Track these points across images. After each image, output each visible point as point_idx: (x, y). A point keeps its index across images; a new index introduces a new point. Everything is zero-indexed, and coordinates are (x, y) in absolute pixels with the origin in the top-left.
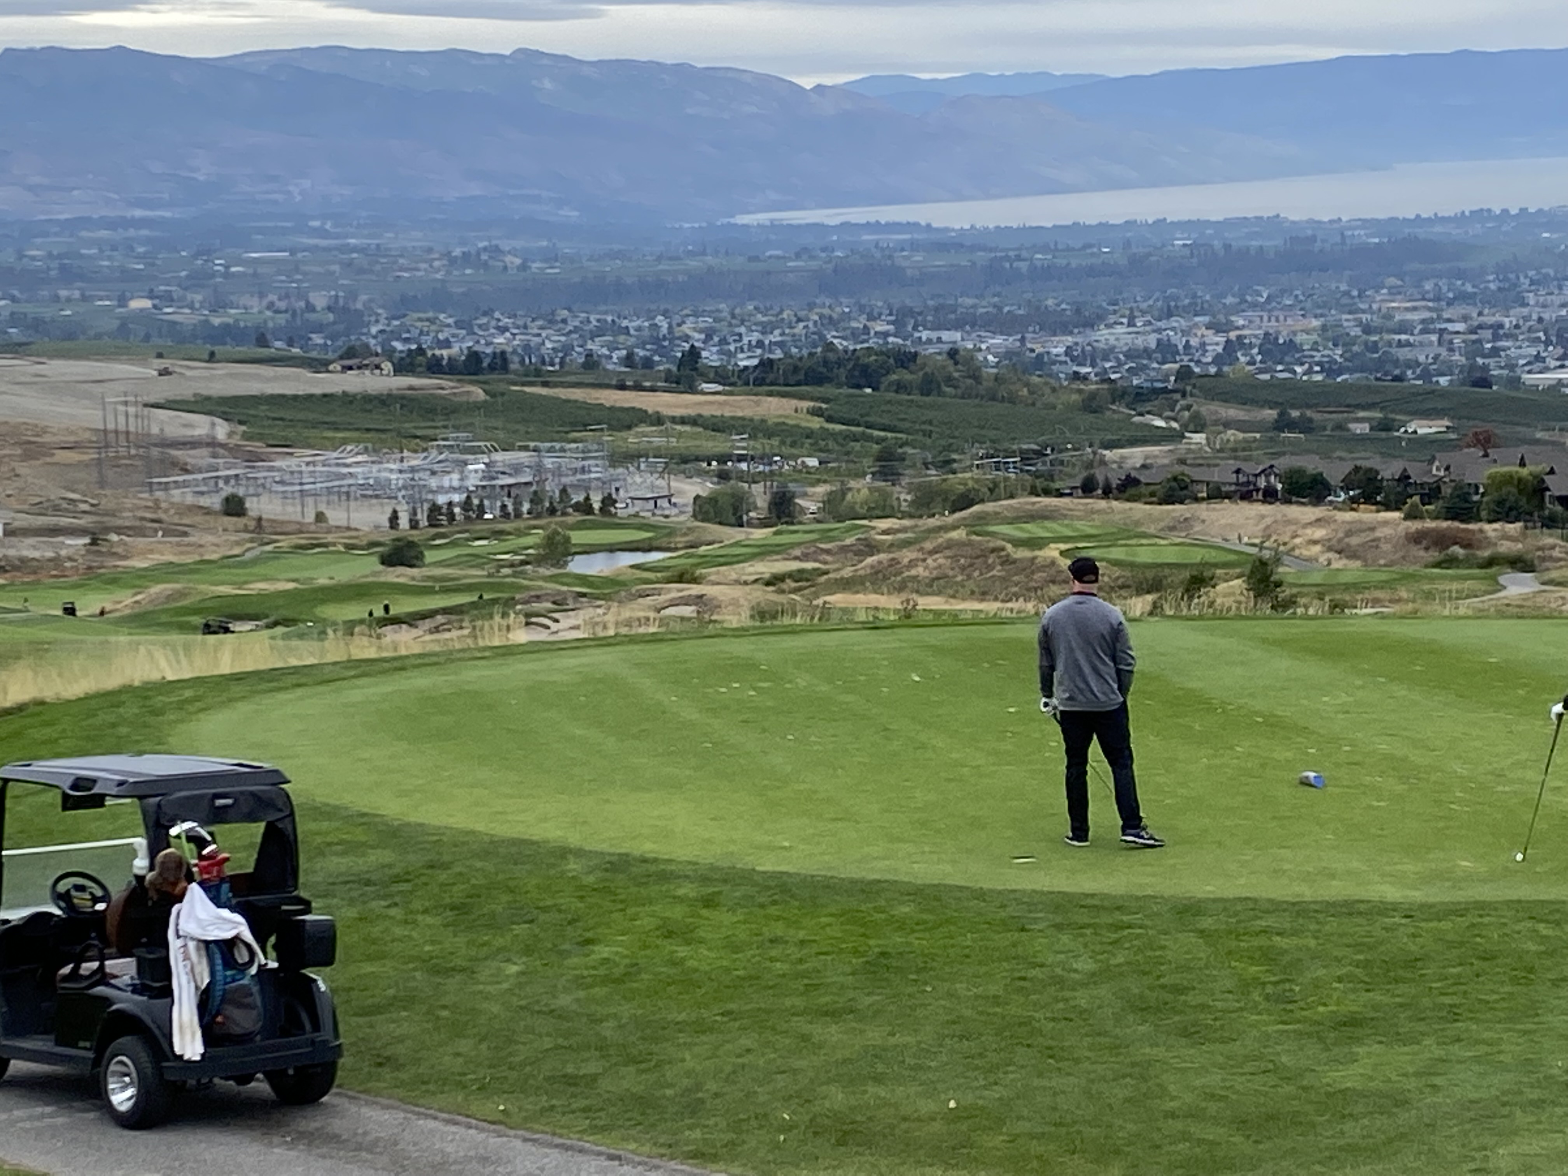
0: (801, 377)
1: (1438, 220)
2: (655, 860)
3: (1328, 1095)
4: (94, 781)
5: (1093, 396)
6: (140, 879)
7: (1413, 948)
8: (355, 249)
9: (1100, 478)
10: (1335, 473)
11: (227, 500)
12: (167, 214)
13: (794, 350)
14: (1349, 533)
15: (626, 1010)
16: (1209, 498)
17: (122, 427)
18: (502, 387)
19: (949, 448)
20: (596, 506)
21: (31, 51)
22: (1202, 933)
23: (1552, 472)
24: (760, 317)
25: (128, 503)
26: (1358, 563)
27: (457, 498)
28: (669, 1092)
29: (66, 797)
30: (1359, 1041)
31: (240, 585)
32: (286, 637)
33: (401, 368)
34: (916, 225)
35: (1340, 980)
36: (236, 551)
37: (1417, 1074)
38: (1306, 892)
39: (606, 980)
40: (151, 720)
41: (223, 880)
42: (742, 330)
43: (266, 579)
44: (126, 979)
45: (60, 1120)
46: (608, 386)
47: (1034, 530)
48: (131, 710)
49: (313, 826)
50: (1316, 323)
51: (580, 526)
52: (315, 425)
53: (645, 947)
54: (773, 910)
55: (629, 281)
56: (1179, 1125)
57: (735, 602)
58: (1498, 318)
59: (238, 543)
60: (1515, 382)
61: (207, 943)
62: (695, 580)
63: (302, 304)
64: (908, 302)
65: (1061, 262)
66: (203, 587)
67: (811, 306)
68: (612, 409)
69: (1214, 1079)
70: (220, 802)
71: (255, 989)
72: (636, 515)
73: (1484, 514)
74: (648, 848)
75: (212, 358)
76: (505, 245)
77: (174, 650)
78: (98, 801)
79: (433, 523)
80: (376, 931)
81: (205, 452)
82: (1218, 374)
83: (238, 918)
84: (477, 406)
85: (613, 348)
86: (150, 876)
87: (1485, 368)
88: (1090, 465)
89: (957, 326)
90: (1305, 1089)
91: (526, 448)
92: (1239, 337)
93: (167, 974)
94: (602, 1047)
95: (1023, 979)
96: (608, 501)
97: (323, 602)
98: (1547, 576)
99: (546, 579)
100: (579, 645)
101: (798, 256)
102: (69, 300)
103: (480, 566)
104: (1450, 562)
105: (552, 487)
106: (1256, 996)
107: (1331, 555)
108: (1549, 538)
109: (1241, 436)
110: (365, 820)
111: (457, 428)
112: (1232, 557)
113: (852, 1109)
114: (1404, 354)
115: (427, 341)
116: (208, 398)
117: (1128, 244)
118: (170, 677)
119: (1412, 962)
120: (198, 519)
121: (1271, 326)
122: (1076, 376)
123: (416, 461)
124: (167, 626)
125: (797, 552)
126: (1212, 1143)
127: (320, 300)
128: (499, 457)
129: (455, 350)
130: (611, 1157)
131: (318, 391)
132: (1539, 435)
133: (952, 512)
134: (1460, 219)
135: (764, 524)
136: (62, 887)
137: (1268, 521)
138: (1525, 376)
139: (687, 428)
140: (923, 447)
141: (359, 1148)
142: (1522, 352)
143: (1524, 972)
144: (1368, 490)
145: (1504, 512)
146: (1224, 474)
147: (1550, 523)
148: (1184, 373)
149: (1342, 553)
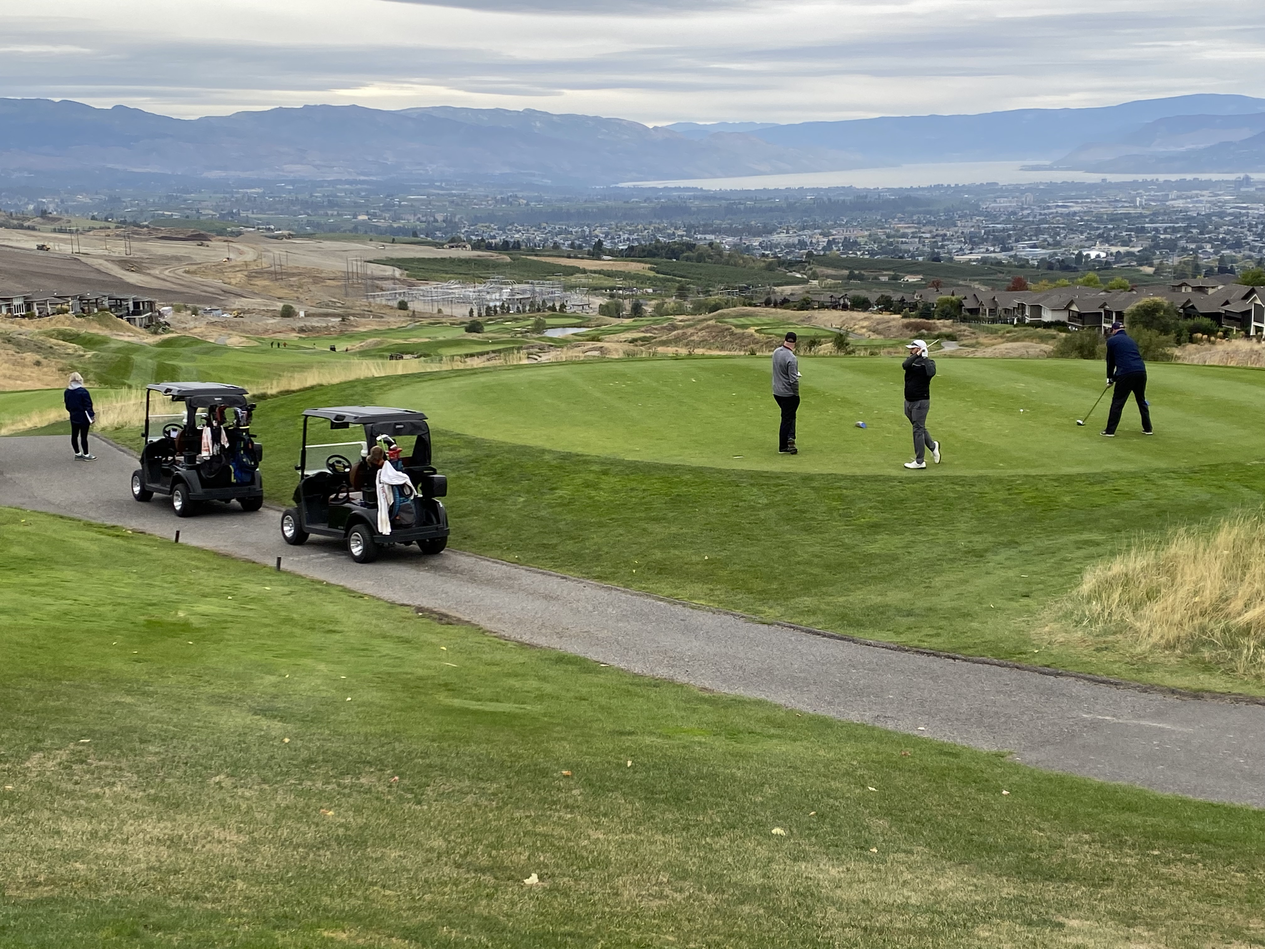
0: (646, 253)
1: (920, 189)
2: (582, 455)
3: (865, 556)
4: (344, 417)
5: (771, 263)
6: (364, 458)
7: (902, 495)
8: (454, 195)
9: (773, 299)
10: (873, 297)
11: (400, 303)
12: (374, 178)
13: (643, 242)
14: (878, 324)
15: (569, 517)
16: (819, 308)
17: (355, 271)
18: (518, 256)
19: (709, 286)
20: (558, 308)
21: (315, 106)
22: (813, 488)
23: (965, 298)
24: (628, 228)
25: (358, 303)
26: (882, 337)
27: (498, 304)
28: (587, 551)
29: (332, 423)
30: (878, 533)
31: (406, 339)
32: (425, 362)
33: (476, 247)
34: (696, 188)
35: (871, 508)
36: (404, 325)
37: (902, 547)
38: (858, 472)
39: (561, 505)
40: (367, 393)
41: (399, 460)
42: (621, 233)
43: (416, 337)
44: (358, 501)
45: (331, 559)
46: (563, 257)
47: (744, 321)
48: (359, 389)
49: (437, 439)
50: (867, 233)
51: (549, 317)
52: (437, 271)
53: (578, 491)
54: (632, 477)
55: (572, 211)
56: (802, 568)
57: (616, 350)
58: (944, 232)
59: (404, 321)
60: (951, 259)
61: (392, 486)
62: (599, 340)
63: (432, 219)
64: (692, 222)
65: (758, 205)
66: (389, 340)
67: (651, 223)
68: (565, 266)
69: (817, 549)
70: (398, 426)
71: (413, 506)
72: (575, 312)
73: (936, 316)
74: (579, 450)
75: (393, 241)
76: (520, 194)
77: (378, 365)
78: (346, 425)
79: (488, 314)
80: (464, 483)
81: (391, 282)
82: (824, 255)
83: (405, 475)
84: (507, 264)
85: (566, 240)
86: (368, 457)
87: (938, 253)
88: (768, 293)
89: (713, 232)
90: (855, 553)
91: (528, 283)
92: (834, 239)
93: (376, 499)
94: (559, 532)
95: (737, 506)
96: (563, 306)
97: (441, 347)
98: (962, 343)
99: (535, 339)
100: (551, 364)
101: (645, 201)
102: (332, 215)
103: (509, 333)
105: (539, 300)
106: (835, 514)
107: (870, 333)
108: (963, 327)
109: (833, 281)
110: (459, 436)
111: (498, 274)
112: (829, 334)
113: (665, 559)
114: (904, 247)
115: (486, 236)
116: (392, 259)
117: (787, 198)
118: (376, 375)
119: (902, 501)
120: (387, 311)
121: (847, 234)
122: (763, 255)
123: (481, 287)
124: (374, 356)
125: (643, 329)
126: (816, 575)
127: (440, 217)
128: (516, 286)
129: (498, 240)
130: (563, 578)
131: (439, 257)
132: (961, 282)
133: (709, 313)
134: (930, 189)
135: (628, 317)
136: (331, 462)
137: (844, 318)
138: (955, 257)
139: (597, 275)
140: (698, 285)
141: (457, 572)
142: (954, 246)
143: (949, 505)
144: (887, 305)
145: (945, 315)
146: (825, 298)
147: (964, 320)
148: (810, 254)
149: (876, 331)
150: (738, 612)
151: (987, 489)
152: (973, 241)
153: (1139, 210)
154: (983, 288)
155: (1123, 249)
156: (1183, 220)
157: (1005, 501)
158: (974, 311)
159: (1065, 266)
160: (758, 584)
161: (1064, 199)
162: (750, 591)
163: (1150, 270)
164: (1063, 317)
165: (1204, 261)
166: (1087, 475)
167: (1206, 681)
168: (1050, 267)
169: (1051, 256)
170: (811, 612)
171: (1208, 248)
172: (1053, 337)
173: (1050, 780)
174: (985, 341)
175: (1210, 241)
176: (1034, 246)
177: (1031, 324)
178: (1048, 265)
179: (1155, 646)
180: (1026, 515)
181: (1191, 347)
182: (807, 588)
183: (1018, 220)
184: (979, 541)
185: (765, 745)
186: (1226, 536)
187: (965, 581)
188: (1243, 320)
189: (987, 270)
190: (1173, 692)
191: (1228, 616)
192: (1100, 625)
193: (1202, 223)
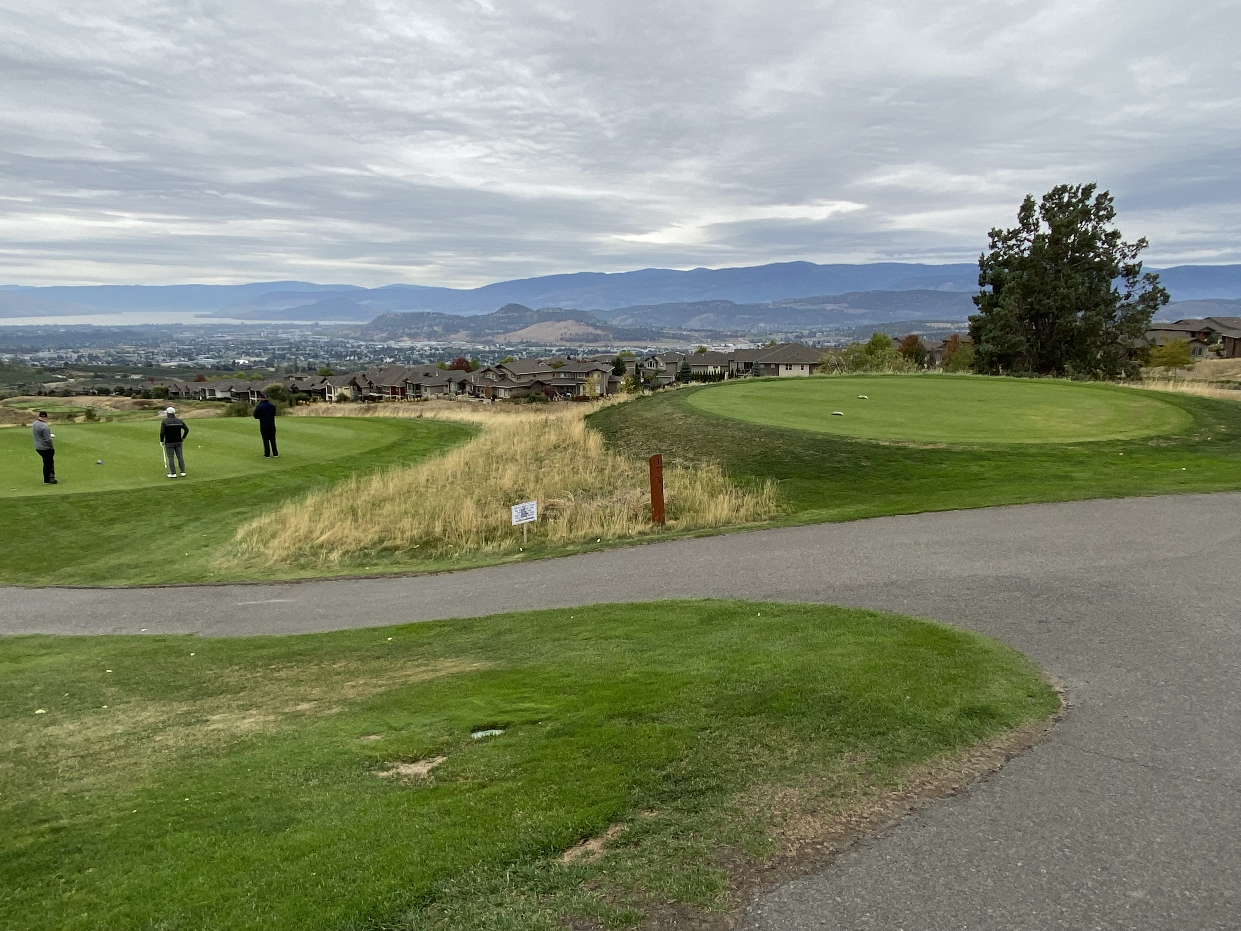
3: (106, 538)
5: (39, 370)
9: (43, 391)
10: (112, 388)
14: (117, 403)
16: (76, 395)
23: (169, 387)
26: (119, 410)
30: (114, 524)
35: (109, 510)
37: (130, 530)
38: (98, 490)
47: (24, 405)
50: (103, 351)
56: (64, 551)
58: (153, 350)
60: (159, 365)
65: (25, 334)
69: (73, 538)
73: (152, 397)
82: (76, 364)
87: (151, 362)
88: (40, 388)
90: (99, 537)
92: (82, 355)
95: (16, 519)
104: (145, 409)
106: (85, 516)
107: (111, 408)
109: (84, 379)
112: (82, 410)
114: (128, 359)
117: (46, 331)
119: (129, 504)
121: (91, 352)
122: (34, 365)
126: (74, 554)
132: (166, 378)
137: (93, 400)
138: (161, 364)
142: (160, 358)
143: (158, 503)
144: (121, 392)
145: (158, 397)
146: (80, 389)
147: (170, 399)
148: (66, 364)
149: (115, 407)
150: (19, 584)
151: (181, 491)
152: (171, 356)
153: (264, 339)
154: (180, 381)
155: (257, 359)
156: (287, 344)
157: (192, 497)
158: (176, 394)
159: (226, 368)
160: (33, 566)
161: (221, 333)
162: (27, 570)
163: (273, 370)
164: (228, 395)
165: (300, 365)
166: (238, 478)
167: (304, 574)
168: (218, 368)
169: (218, 363)
170: (71, 576)
171: (302, 358)
172: (224, 406)
173: (219, 642)
174: (185, 409)
175: (302, 354)
176: (207, 358)
177: (210, 400)
178: (217, 368)
179: (276, 561)
180: (204, 502)
181: (297, 407)
182: (70, 560)
183: (196, 344)
184: (177, 521)
185: (38, 661)
186: (311, 500)
187: (171, 544)
188: (322, 393)
189: (181, 371)
190: (286, 582)
191: (312, 540)
192: (247, 555)
193: (297, 346)
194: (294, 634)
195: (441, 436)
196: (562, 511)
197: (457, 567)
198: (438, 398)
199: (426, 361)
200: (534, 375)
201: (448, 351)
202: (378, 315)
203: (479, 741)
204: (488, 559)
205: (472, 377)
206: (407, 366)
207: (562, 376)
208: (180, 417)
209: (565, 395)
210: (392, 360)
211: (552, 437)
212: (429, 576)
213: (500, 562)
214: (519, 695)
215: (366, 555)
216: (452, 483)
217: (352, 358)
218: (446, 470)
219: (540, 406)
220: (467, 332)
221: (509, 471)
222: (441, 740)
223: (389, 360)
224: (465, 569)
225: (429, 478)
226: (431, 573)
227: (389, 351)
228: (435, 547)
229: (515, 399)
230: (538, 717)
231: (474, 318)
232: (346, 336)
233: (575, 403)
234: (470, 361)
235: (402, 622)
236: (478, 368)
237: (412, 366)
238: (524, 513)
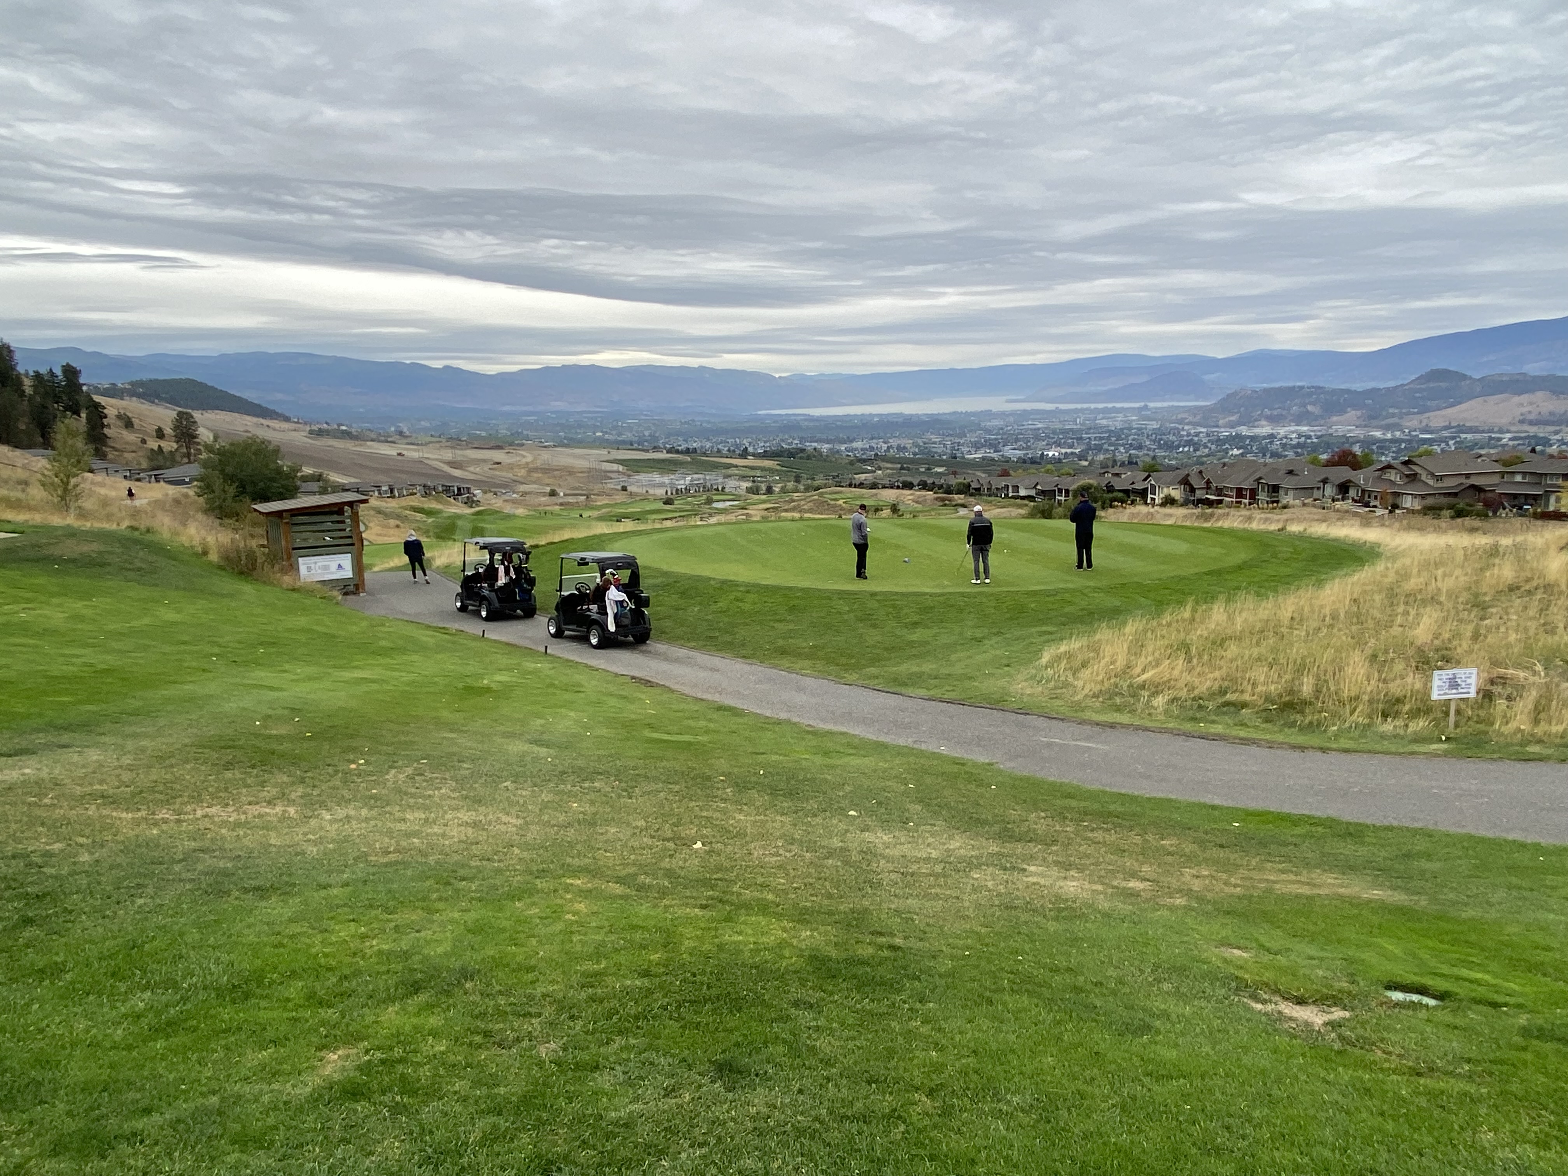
0: (775, 455)
1: (944, 414)
3: (909, 642)
4: (586, 559)
5: (852, 461)
6: (598, 584)
7: (932, 604)
8: (656, 420)
9: (854, 483)
10: (915, 482)
11: (622, 487)
12: (606, 410)
13: (773, 448)
14: (918, 497)
15: (726, 620)
16: (882, 488)
17: (594, 467)
18: (696, 457)
19: (813, 475)
20: (720, 489)
22: (877, 600)
23: (972, 481)
24: (764, 439)
25: (596, 487)
26: (921, 505)
27: (683, 487)
28: (737, 641)
29: (579, 562)
30: (917, 628)
31: (625, 509)
32: (637, 523)
33: (668, 452)
35: (913, 612)
36: (625, 500)
37: (932, 636)
38: (904, 590)
39: (721, 612)
40: (601, 543)
42: (759, 442)
43: (632, 508)
44: (595, 610)
45: (578, 647)
46: (724, 457)
47: (836, 496)
48: (596, 541)
49: (644, 571)
50: (911, 442)
51: (716, 495)
52: (646, 467)
53: (731, 603)
54: (765, 594)
55: (729, 429)
56: (870, 650)
57: (756, 515)
58: (959, 440)
59: (625, 498)
60: (963, 457)
61: (616, 601)
62: (746, 509)
63: (642, 434)
64: (803, 435)
66: (615, 510)
67: (778, 436)
68: (725, 463)
69: (879, 638)
70: (619, 564)
72: (731, 492)
73: (954, 493)
75: (618, 449)
76: (696, 419)
77: (607, 526)
78: (587, 564)
79: (677, 493)
80: (660, 599)
81: (616, 474)
82: (885, 455)
83: (624, 595)
84: (688, 463)
85: (725, 447)
86: (601, 583)
87: (956, 454)
88: (851, 479)
89: (816, 442)
90: (902, 640)
91: (702, 474)
92: (891, 445)
93: (606, 609)
94: (720, 629)
95: (830, 612)
96: (723, 488)
97: (647, 514)
99: (706, 508)
100: (715, 525)
102: (580, 433)
103: (689, 505)
104: (945, 505)
105: (708, 484)
106: (891, 616)
107: (914, 503)
109: (891, 471)
110: (658, 570)
111: (683, 468)
112: (887, 504)
113: (785, 645)
114: (934, 450)
115: (675, 445)
116: (617, 460)
119: (932, 608)
120: (615, 492)
121: (899, 442)
122: (848, 455)
123: (672, 477)
124: (605, 520)
125: (773, 502)
126: (879, 654)
127: (647, 433)
128: (694, 476)
129: (683, 447)
131: (646, 458)
132: (970, 472)
133: (814, 491)
135: (764, 494)
136: (578, 586)
137: (897, 494)
138: (966, 456)
139: (745, 469)
140: (807, 475)
141: (656, 654)
142: (965, 449)
143: (961, 610)
144: (924, 486)
145: (959, 492)
146: (886, 482)
147: (971, 495)
148: (876, 455)
149: (917, 502)
150: (831, 678)
151: (984, 600)
152: (977, 446)
153: (1079, 427)
154: (983, 475)
155: (1069, 451)
156: (1106, 432)
157: (995, 607)
158: (978, 490)
159: (1033, 461)
160: (844, 660)
161: (1033, 420)
162: (838, 665)
163: (1085, 463)
164: (1032, 493)
165: (1119, 457)
166: (1045, 591)
167: (1117, 717)
168: (1024, 462)
169: (1025, 455)
170: (875, 677)
171: (1122, 449)
172: (1026, 505)
175: (1122, 445)
176: (1015, 449)
177: (1012, 497)
179: (1086, 696)
180: (1008, 615)
181: (1111, 511)
182: (875, 661)
183: (1004, 434)
184: (979, 634)
185: (846, 759)
186: (1131, 627)
187: (970, 657)
188: (1143, 494)
189: (986, 464)
190: (1098, 724)
191: (1131, 677)
192: (1053, 683)
193: (1118, 434)
194: (1108, 789)
195: (1314, 559)
196: (1520, 688)
197: (1334, 746)
198: (1304, 505)
199: (1290, 454)
200: (1468, 476)
201: (1324, 439)
202: (1229, 392)
203: (1397, 1004)
204: (1386, 743)
205: (1360, 477)
206: (1262, 460)
207: (1518, 478)
208: (986, 515)
209: (1521, 508)
210: (1241, 451)
211: (1506, 572)
212: (1290, 751)
213: (1406, 750)
214: (1463, 957)
215: (1200, 707)
216: (1331, 626)
217: (1186, 449)
218: (1322, 607)
219: (1477, 523)
220: (1359, 413)
221: (1425, 619)
222: (1337, 985)
223: (1236, 452)
224: (1346, 751)
225: (1296, 615)
226: (1294, 747)
227: (1237, 440)
228: (1302, 712)
229: (1431, 511)
230: (1500, 999)
231: (1372, 393)
232: (1181, 421)
233: (1539, 523)
234: (1359, 453)
235: (1253, 805)
236: (1370, 463)
237: (1268, 460)
238: (1454, 684)
